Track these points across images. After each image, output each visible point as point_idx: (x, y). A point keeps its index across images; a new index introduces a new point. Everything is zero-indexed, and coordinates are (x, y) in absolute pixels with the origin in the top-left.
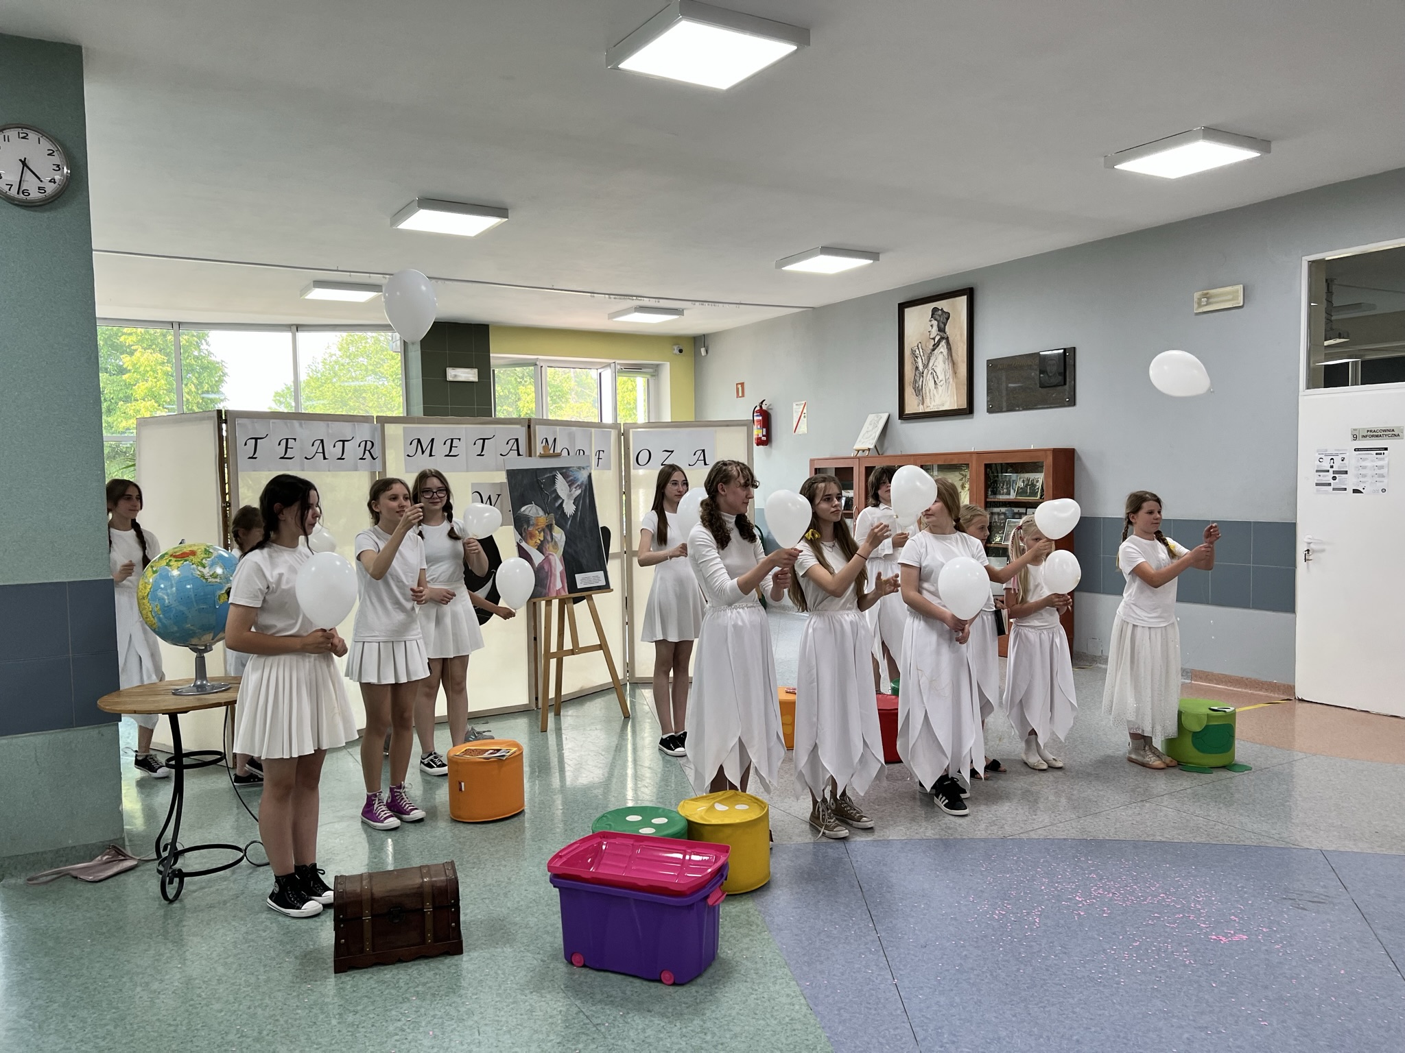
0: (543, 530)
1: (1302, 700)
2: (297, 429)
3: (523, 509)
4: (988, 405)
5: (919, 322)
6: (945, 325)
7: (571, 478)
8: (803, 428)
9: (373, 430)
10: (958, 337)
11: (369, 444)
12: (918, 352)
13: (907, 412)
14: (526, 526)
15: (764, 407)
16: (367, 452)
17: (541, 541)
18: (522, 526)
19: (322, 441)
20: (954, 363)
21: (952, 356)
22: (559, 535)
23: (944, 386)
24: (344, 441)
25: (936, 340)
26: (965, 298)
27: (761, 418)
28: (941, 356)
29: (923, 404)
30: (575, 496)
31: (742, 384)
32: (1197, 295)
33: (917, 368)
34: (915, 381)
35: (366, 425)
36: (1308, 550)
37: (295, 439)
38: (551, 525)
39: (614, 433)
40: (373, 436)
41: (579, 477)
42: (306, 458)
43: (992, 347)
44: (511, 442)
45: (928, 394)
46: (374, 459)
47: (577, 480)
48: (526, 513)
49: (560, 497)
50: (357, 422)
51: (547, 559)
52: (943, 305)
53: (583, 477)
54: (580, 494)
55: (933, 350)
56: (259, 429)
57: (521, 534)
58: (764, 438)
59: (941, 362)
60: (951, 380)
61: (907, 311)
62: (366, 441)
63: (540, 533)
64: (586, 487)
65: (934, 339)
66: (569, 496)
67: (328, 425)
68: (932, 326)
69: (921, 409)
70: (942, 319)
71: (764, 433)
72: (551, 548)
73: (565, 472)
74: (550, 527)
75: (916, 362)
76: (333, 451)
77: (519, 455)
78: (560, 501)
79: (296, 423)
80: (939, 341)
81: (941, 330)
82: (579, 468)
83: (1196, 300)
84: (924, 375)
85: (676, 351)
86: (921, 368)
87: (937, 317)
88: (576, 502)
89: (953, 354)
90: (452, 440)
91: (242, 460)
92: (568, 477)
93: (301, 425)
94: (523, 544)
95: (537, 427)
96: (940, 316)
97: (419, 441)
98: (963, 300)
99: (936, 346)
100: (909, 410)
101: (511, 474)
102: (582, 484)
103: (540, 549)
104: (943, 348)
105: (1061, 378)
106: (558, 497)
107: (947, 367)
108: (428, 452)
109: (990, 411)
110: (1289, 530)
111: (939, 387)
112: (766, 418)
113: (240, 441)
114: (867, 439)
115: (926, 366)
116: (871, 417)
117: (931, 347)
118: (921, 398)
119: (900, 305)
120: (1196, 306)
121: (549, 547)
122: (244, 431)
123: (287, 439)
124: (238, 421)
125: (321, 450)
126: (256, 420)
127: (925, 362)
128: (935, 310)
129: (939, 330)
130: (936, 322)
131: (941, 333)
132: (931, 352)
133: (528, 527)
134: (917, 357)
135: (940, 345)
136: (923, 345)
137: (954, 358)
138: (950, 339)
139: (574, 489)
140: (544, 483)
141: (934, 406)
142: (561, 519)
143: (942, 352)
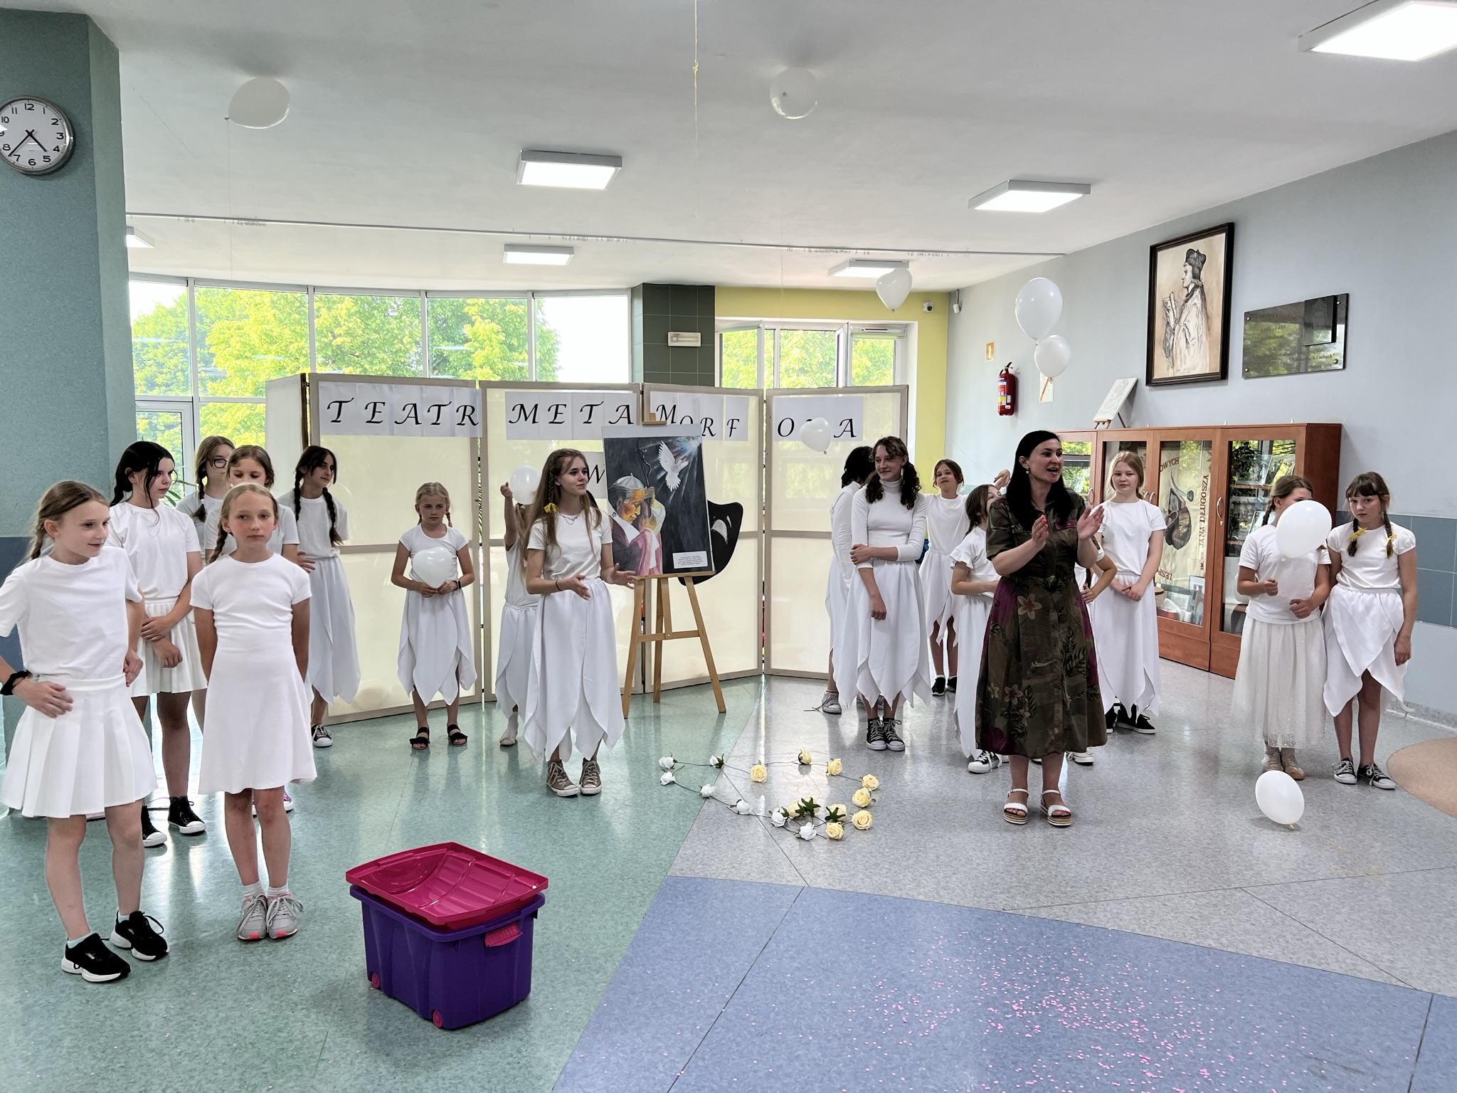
0: (641, 504)
2: (385, 392)
4: (1244, 370)
5: (1172, 265)
6: (1200, 270)
7: (677, 449)
8: (1048, 396)
9: (474, 394)
10: (1214, 284)
11: (469, 410)
12: (1169, 304)
14: (621, 499)
15: (1011, 371)
16: (466, 418)
17: (637, 516)
18: (617, 499)
19: (415, 405)
20: (1208, 318)
21: (1206, 309)
22: (659, 510)
23: (1196, 345)
24: (440, 406)
25: (1190, 289)
26: (1223, 235)
27: (1005, 383)
28: (1194, 309)
29: (1173, 367)
30: (680, 468)
31: (992, 344)
33: (1168, 323)
34: (1166, 340)
35: (467, 389)
37: (384, 403)
38: (650, 499)
39: (753, 402)
40: (474, 401)
41: (688, 448)
42: (396, 422)
43: (1250, 298)
44: (622, 409)
45: (1179, 355)
46: (474, 424)
47: (685, 451)
48: (623, 485)
49: (663, 469)
50: (456, 386)
51: (642, 536)
52: (1197, 245)
53: (692, 447)
54: (687, 466)
55: (1186, 301)
56: (343, 392)
57: (615, 508)
58: (1009, 406)
59: (1194, 316)
60: (1204, 339)
61: (1161, 255)
62: (466, 407)
63: (636, 506)
64: (694, 459)
65: (1187, 288)
66: (674, 469)
67: (422, 389)
68: (1186, 272)
69: (1171, 374)
70: (1197, 262)
71: (1009, 401)
72: (648, 524)
73: (671, 442)
74: (648, 501)
75: (1167, 316)
76: (427, 416)
77: (629, 422)
78: (663, 474)
79: (386, 387)
80: (1193, 291)
81: (1196, 276)
82: (688, 438)
84: (1176, 332)
85: (926, 309)
86: (1172, 323)
87: (1192, 261)
88: (682, 474)
89: (1208, 306)
90: (557, 406)
91: (325, 424)
92: (675, 447)
93: (391, 389)
94: (617, 519)
95: (651, 393)
96: (1195, 260)
97: (522, 406)
98: (1221, 238)
99: (1190, 296)
100: (1157, 375)
101: (609, 443)
102: (690, 455)
103: (636, 524)
104: (1197, 298)
105: (1329, 333)
106: (661, 469)
107: (1200, 322)
108: (531, 418)
109: (1246, 376)
111: (1191, 347)
112: (1011, 384)
113: (323, 403)
114: (1111, 407)
115: (1177, 321)
116: (1119, 382)
117: (1184, 298)
118: (1171, 361)
119: (1152, 247)
121: (646, 523)
122: (328, 394)
123: (375, 404)
124: (321, 384)
125: (413, 414)
126: (340, 383)
127: (1177, 316)
128: (1190, 252)
129: (1194, 277)
130: (1191, 267)
131: (1196, 281)
132: (1183, 305)
133: (624, 500)
134: (1168, 310)
135: (1194, 296)
136: (1176, 296)
137: (1208, 311)
138: (1205, 287)
139: (680, 461)
140: (646, 454)
141: (1185, 369)
142: (663, 492)
143: (1195, 304)
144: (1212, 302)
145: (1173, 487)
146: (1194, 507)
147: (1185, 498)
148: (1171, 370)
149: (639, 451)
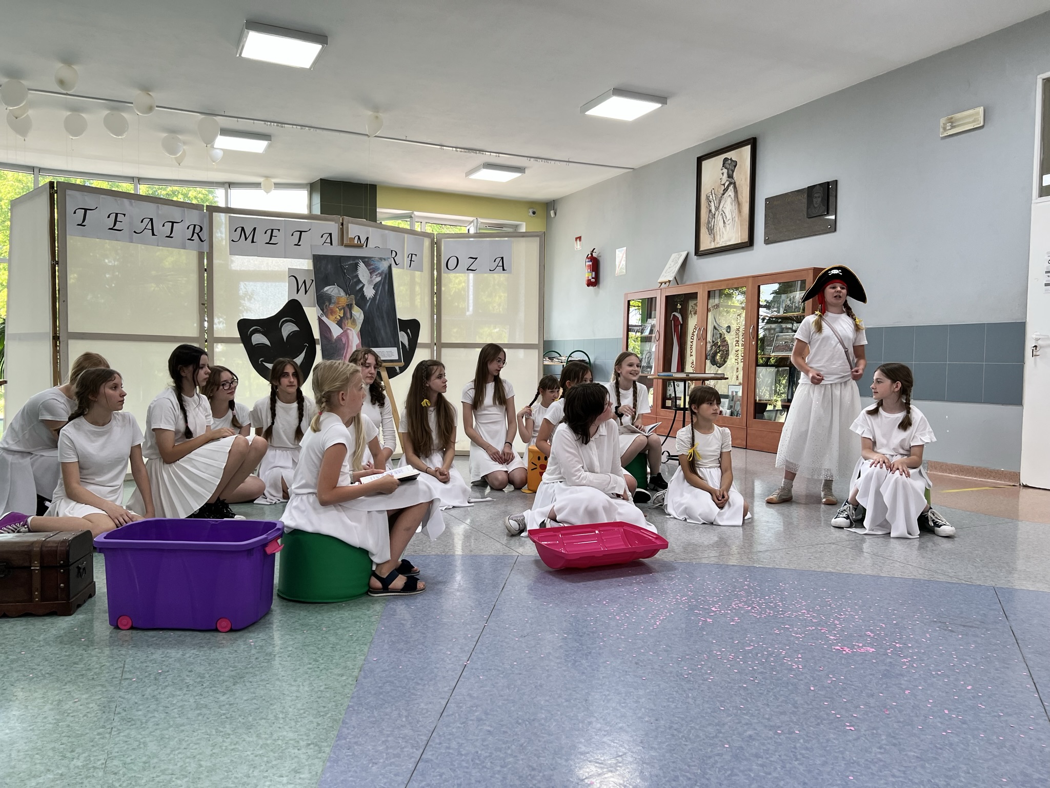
0: (344, 308)
1: (1026, 486)
2: (128, 206)
3: (326, 289)
4: (765, 238)
5: (713, 170)
6: (733, 171)
7: (372, 267)
8: (622, 271)
9: (202, 216)
10: (743, 180)
11: (197, 229)
12: (711, 197)
13: (702, 248)
14: (327, 303)
15: (595, 255)
16: (196, 235)
17: (341, 318)
18: (324, 304)
19: (151, 220)
20: (739, 204)
21: (738, 198)
22: (358, 314)
23: (731, 224)
24: (173, 223)
25: (726, 186)
26: (749, 147)
27: (591, 263)
28: (729, 199)
29: (714, 241)
30: (375, 282)
31: (580, 238)
32: (943, 121)
33: (710, 211)
34: (709, 222)
35: (195, 212)
36: (1036, 346)
37: (124, 215)
38: (351, 305)
39: (427, 242)
40: (202, 221)
41: (380, 266)
42: (135, 232)
43: (768, 188)
44: (325, 236)
45: (718, 232)
46: (202, 241)
47: (378, 269)
48: (329, 292)
49: (361, 282)
50: (186, 208)
51: (345, 333)
52: (731, 155)
53: (384, 266)
54: (380, 281)
55: (723, 194)
56: (89, 201)
57: (322, 310)
58: (593, 280)
59: (729, 204)
60: (737, 219)
61: (705, 164)
62: (195, 226)
63: (340, 310)
64: (386, 275)
65: (724, 185)
66: (370, 282)
67: (158, 207)
68: (723, 174)
69: (713, 246)
70: (730, 166)
71: (594, 276)
72: (350, 324)
73: (367, 261)
74: (350, 307)
75: (710, 206)
76: (162, 229)
77: (330, 245)
78: (361, 285)
79: (126, 201)
80: (728, 186)
81: (730, 176)
82: (381, 259)
83: (942, 124)
84: (716, 216)
85: (531, 214)
86: (713, 210)
87: (727, 166)
88: (376, 287)
89: (740, 196)
90: (272, 230)
91: (71, 226)
92: (370, 265)
93: (131, 204)
94: (324, 319)
95: (349, 225)
96: (729, 165)
97: (243, 229)
98: (748, 149)
99: (726, 190)
100: (703, 247)
101: (317, 258)
102: (382, 272)
103: (340, 323)
104: (731, 192)
105: (825, 208)
106: (359, 281)
107: (734, 208)
108: (250, 239)
109: (767, 242)
110: (1019, 329)
111: (728, 227)
112: (595, 264)
113: (70, 209)
114: (669, 272)
115: (717, 209)
116: (674, 256)
117: (722, 192)
118: (713, 236)
119: (698, 158)
120: (941, 130)
121: (348, 324)
122: (73, 201)
123: (117, 214)
124: (69, 192)
125: (149, 226)
126: (85, 193)
127: (717, 205)
128: (726, 160)
129: (728, 177)
130: (726, 170)
131: (730, 180)
132: (721, 197)
133: (329, 305)
134: (710, 202)
135: (729, 190)
136: (716, 191)
137: (740, 200)
138: (737, 184)
139: (375, 277)
140: (347, 269)
141: (723, 242)
142: (361, 301)
143: (730, 196)
144: (742, 193)
145: (716, 325)
146: (730, 338)
147: (724, 331)
148: (713, 243)
149: (341, 266)
